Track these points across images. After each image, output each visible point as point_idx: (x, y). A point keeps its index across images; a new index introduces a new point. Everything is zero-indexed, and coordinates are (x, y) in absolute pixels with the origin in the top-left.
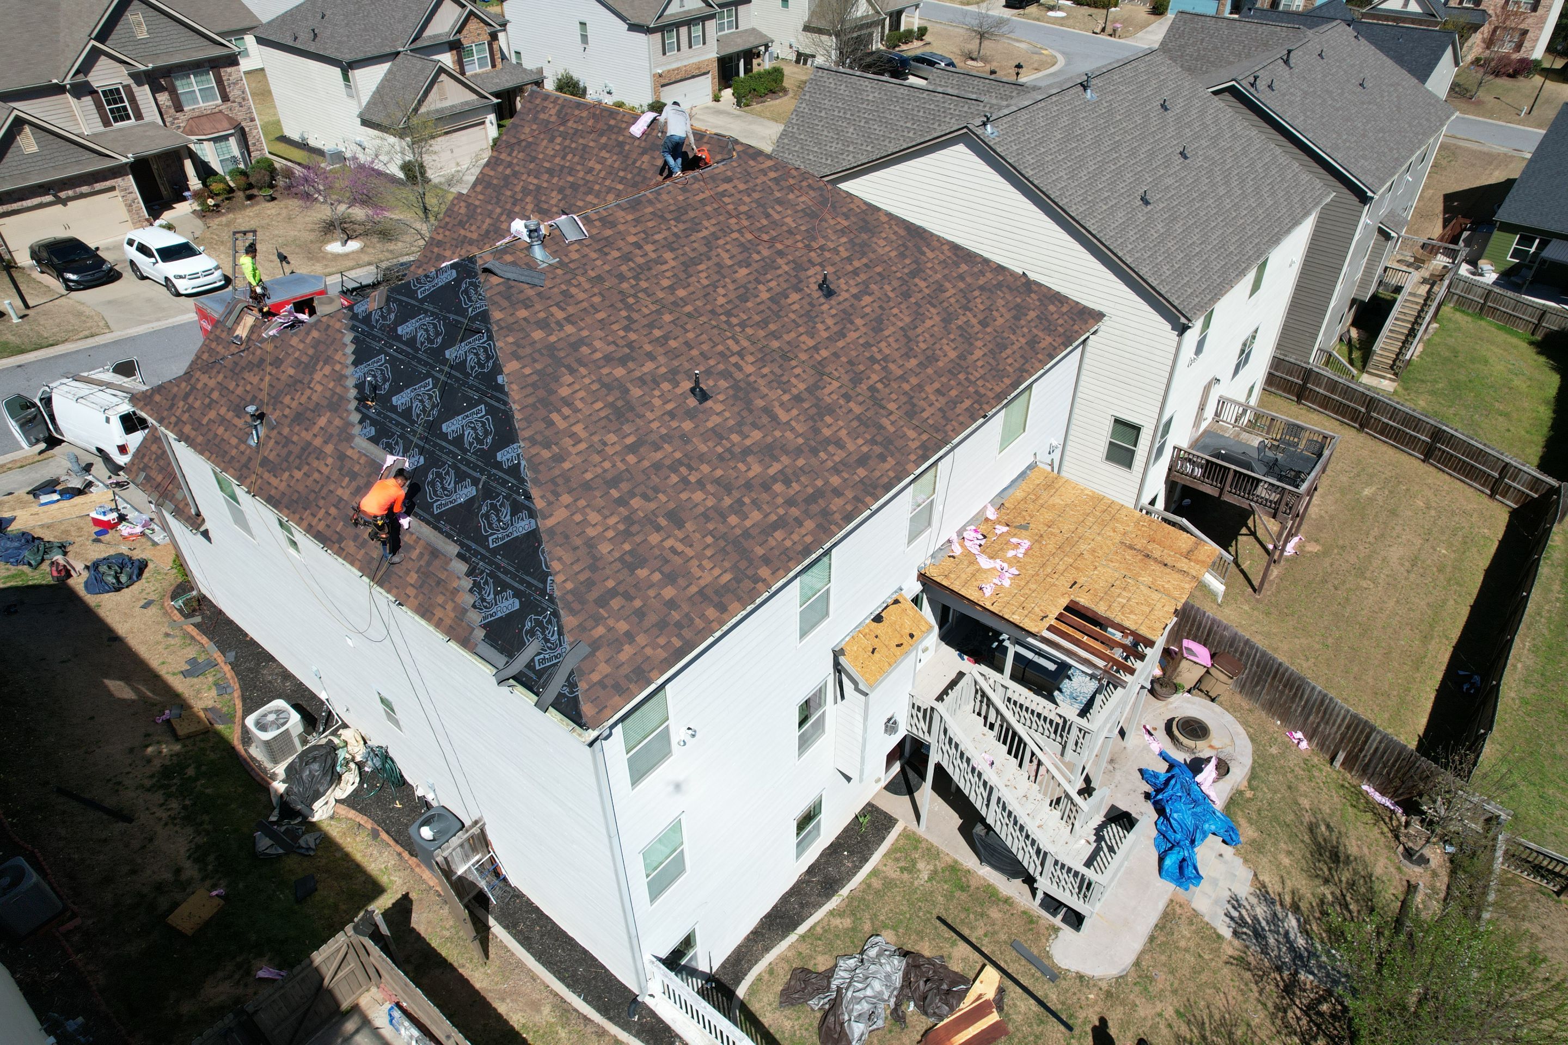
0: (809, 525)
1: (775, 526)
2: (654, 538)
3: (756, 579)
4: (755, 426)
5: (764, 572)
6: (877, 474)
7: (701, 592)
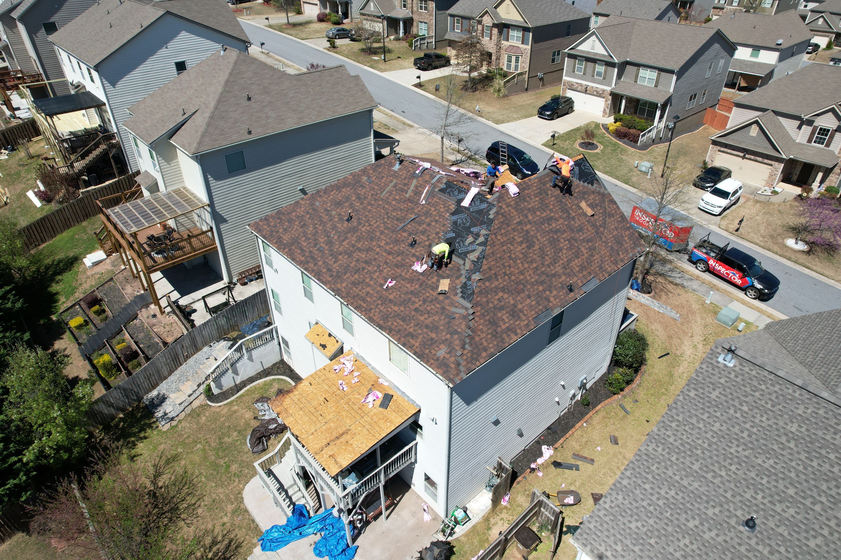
0: (303, 259)
1: (302, 250)
2: (297, 223)
3: (284, 249)
4: (339, 237)
5: (287, 250)
6: (324, 275)
7: (281, 237)
